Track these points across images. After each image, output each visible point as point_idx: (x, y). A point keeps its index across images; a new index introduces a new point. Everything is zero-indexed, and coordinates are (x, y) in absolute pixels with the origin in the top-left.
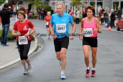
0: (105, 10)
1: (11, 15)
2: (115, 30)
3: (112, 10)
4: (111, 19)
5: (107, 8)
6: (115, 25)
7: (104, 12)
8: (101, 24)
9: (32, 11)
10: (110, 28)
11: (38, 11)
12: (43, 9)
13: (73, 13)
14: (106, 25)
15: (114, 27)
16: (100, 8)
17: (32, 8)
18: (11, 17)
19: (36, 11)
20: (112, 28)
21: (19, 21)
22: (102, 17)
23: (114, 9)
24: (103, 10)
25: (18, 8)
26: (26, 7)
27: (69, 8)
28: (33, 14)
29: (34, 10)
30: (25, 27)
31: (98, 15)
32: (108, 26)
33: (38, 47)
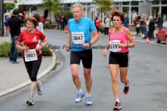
0: (142, 17)
1: (21, 24)
2: (154, 42)
3: (151, 17)
4: (150, 29)
5: (144, 15)
6: (155, 36)
7: (141, 20)
8: (137, 35)
9: (48, 18)
10: (148, 40)
11: (56, 19)
12: (63, 17)
13: (101, 21)
14: (143, 36)
15: (154, 38)
16: (135, 15)
17: (49, 15)
18: (22, 26)
19: (54, 19)
20: (150, 39)
21: (27, 30)
22: (138, 26)
23: (153, 15)
24: (139, 18)
25: (30, 14)
26: (41, 14)
27: (96, 15)
28: (51, 23)
29: (52, 18)
30: (35, 38)
31: (133, 24)
32: (145, 38)
33: (56, 65)
